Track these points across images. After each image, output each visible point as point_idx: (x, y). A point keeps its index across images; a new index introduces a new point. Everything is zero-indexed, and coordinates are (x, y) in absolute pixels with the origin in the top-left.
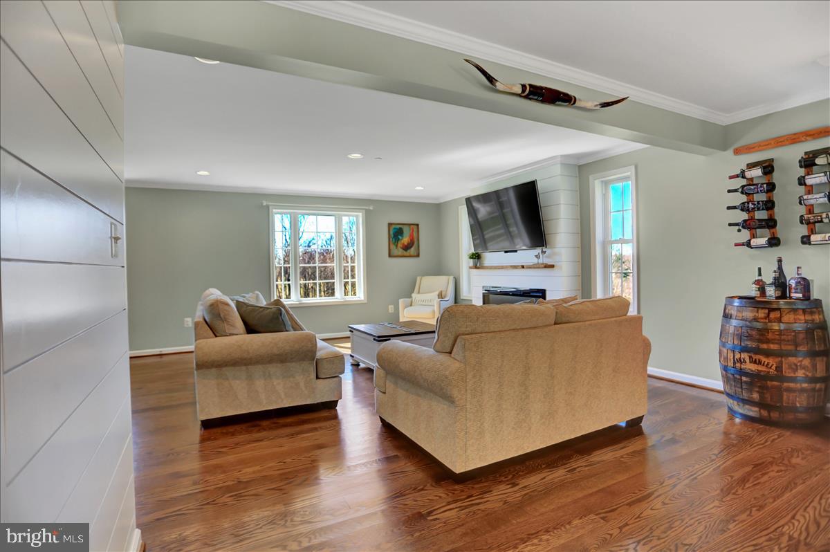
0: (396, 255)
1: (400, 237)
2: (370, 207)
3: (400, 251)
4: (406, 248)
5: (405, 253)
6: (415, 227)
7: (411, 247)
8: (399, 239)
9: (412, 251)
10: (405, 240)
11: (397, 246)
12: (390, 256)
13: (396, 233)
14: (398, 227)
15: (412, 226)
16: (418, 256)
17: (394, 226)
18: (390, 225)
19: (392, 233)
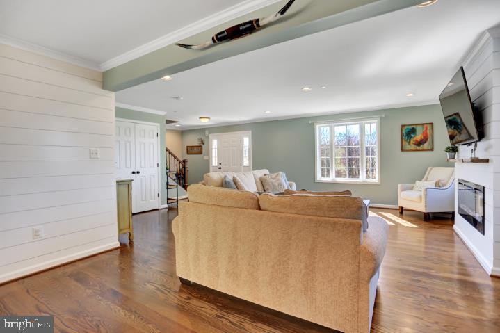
0: (407, 149)
1: (413, 136)
2: (384, 115)
3: (413, 147)
4: (419, 143)
5: (418, 148)
6: (429, 127)
7: (425, 142)
8: (411, 137)
9: (426, 146)
10: (418, 137)
11: (409, 142)
12: (402, 150)
13: (409, 132)
14: (410, 127)
15: (425, 126)
16: (432, 149)
17: (406, 127)
18: (403, 126)
19: (404, 132)
